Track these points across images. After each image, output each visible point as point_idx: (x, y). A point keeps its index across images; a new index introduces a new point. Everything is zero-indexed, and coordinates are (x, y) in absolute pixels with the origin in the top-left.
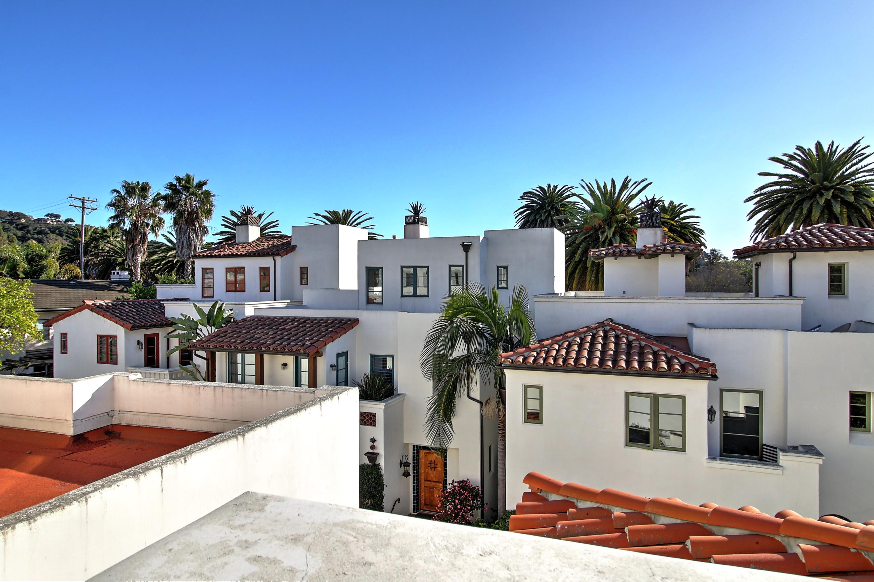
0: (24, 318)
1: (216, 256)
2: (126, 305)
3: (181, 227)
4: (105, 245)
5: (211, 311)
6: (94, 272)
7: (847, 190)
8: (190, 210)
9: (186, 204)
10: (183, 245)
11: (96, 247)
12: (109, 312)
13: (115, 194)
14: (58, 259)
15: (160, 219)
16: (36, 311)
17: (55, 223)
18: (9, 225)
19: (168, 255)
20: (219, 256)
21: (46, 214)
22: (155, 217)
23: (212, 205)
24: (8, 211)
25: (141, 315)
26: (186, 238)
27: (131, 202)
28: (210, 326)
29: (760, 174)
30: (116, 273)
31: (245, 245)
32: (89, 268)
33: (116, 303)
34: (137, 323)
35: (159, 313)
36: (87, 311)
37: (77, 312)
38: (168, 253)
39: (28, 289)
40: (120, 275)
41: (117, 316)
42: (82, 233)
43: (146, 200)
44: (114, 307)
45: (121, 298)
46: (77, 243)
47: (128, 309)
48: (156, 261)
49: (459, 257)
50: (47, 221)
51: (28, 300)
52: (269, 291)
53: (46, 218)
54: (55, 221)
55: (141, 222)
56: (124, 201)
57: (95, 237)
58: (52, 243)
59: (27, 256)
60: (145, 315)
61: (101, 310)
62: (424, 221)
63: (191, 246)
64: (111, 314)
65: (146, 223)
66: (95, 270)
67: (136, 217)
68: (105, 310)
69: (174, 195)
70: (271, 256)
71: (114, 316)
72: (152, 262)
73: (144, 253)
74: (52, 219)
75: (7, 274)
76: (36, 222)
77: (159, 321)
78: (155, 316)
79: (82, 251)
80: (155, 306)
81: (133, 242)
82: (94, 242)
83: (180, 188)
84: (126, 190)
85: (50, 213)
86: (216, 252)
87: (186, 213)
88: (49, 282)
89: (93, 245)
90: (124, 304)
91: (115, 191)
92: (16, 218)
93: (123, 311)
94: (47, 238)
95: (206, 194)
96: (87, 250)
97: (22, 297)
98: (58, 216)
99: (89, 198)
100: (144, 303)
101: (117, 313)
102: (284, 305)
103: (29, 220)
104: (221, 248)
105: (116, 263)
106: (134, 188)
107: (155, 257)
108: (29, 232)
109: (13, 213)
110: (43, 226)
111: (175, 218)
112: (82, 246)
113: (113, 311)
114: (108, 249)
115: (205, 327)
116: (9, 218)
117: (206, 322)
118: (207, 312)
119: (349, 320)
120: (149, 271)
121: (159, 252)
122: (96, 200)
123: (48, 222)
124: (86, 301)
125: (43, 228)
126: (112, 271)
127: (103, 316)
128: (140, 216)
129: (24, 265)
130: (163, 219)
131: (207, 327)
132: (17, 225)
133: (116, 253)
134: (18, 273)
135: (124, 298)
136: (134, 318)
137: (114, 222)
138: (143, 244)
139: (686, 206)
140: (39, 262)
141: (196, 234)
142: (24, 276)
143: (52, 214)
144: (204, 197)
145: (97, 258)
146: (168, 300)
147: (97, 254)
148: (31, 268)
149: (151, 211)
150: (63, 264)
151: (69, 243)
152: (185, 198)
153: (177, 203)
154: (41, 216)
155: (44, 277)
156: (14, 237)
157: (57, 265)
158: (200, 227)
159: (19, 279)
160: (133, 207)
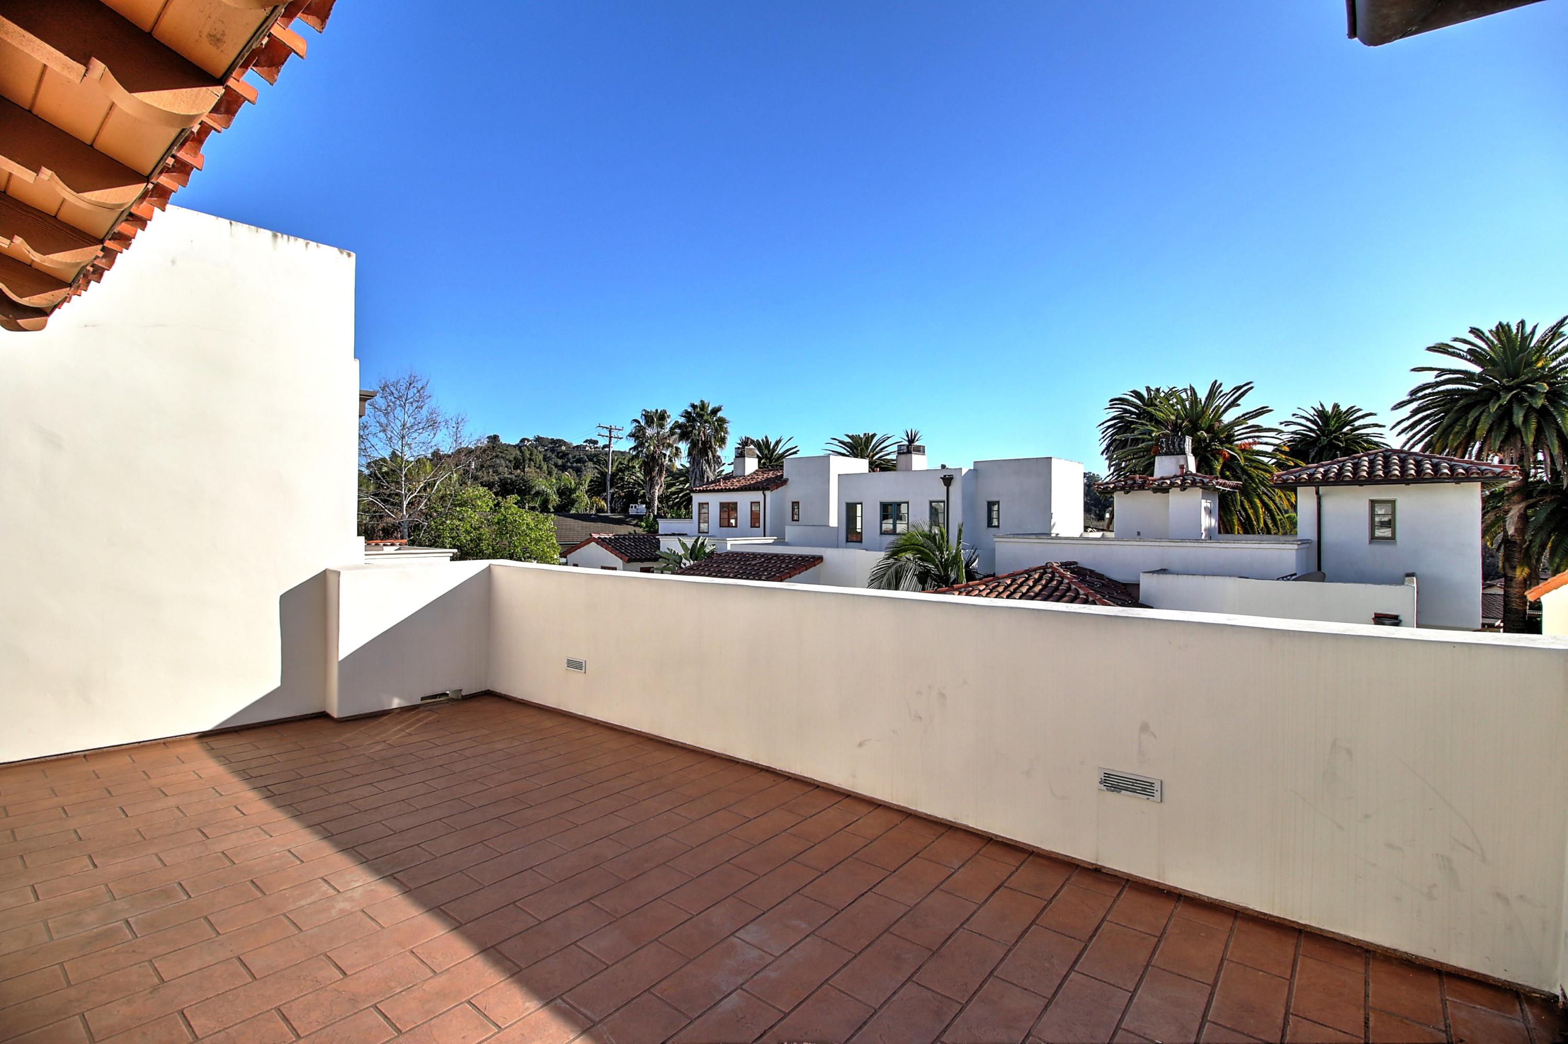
1: (710, 491)
2: (627, 539)
3: (694, 457)
4: (630, 477)
5: (694, 546)
6: (619, 505)
7: (1539, 390)
8: (703, 439)
9: (699, 433)
10: (696, 476)
11: (622, 479)
12: (611, 545)
13: (635, 424)
14: (586, 492)
15: (677, 449)
16: (560, 544)
17: (592, 450)
18: (550, 453)
19: (684, 487)
20: (714, 491)
21: (584, 440)
22: (672, 446)
23: (726, 432)
24: (550, 438)
25: (638, 549)
26: (699, 469)
27: (649, 432)
29: (1414, 370)
30: (634, 507)
31: (741, 478)
32: (615, 502)
33: (619, 538)
34: (634, 556)
35: (655, 547)
36: (593, 544)
37: (586, 545)
38: (685, 484)
39: (554, 523)
40: (637, 509)
41: (617, 549)
42: (609, 464)
43: (664, 429)
44: (616, 540)
45: (633, 532)
46: (604, 474)
47: (628, 543)
48: (673, 493)
49: (939, 492)
52: (759, 527)
53: (585, 444)
54: (592, 447)
55: (658, 453)
56: (643, 431)
57: (621, 468)
58: (587, 472)
59: (557, 490)
60: (642, 549)
61: (604, 543)
62: (920, 450)
63: (704, 478)
64: (613, 547)
65: (663, 454)
67: (654, 448)
68: (608, 543)
69: (688, 424)
70: (760, 490)
71: (614, 549)
72: (670, 495)
73: (661, 486)
74: (591, 445)
75: (539, 507)
76: (576, 449)
78: (650, 551)
79: (608, 483)
80: (652, 541)
81: (651, 475)
82: (620, 474)
83: (695, 415)
84: (645, 419)
85: (589, 439)
86: (711, 487)
87: (700, 442)
88: (577, 517)
89: (618, 477)
91: (635, 421)
92: (557, 445)
93: (623, 545)
94: (585, 466)
95: (721, 421)
96: (613, 483)
98: (595, 442)
99: (615, 427)
100: (643, 537)
101: (618, 546)
102: (771, 541)
103: (569, 447)
104: (719, 482)
105: (637, 497)
106: (652, 417)
107: (673, 489)
108: (568, 460)
109: (554, 441)
110: (581, 453)
111: (689, 448)
112: (609, 478)
113: (615, 545)
114: (632, 481)
116: (550, 446)
117: (688, 556)
118: (690, 547)
119: (813, 557)
120: (667, 504)
121: (677, 484)
122: (621, 427)
123: (587, 448)
124: (594, 535)
125: (581, 456)
126: (631, 505)
127: (606, 549)
128: (658, 446)
129: (555, 499)
130: (679, 448)
132: (558, 453)
133: (639, 485)
134: (549, 507)
135: (636, 533)
136: (632, 551)
137: (634, 454)
138: (660, 476)
139: (1359, 410)
140: (570, 495)
141: (709, 464)
142: (552, 510)
143: (591, 440)
144: (718, 424)
145: (622, 490)
146: (666, 535)
147: (622, 486)
148: (561, 502)
149: (668, 441)
150: (590, 498)
151: (598, 473)
152: (699, 427)
153: (691, 432)
154: (580, 442)
155: (573, 512)
156: (554, 467)
157: (586, 498)
158: (714, 456)
159: (546, 512)
160: (651, 437)
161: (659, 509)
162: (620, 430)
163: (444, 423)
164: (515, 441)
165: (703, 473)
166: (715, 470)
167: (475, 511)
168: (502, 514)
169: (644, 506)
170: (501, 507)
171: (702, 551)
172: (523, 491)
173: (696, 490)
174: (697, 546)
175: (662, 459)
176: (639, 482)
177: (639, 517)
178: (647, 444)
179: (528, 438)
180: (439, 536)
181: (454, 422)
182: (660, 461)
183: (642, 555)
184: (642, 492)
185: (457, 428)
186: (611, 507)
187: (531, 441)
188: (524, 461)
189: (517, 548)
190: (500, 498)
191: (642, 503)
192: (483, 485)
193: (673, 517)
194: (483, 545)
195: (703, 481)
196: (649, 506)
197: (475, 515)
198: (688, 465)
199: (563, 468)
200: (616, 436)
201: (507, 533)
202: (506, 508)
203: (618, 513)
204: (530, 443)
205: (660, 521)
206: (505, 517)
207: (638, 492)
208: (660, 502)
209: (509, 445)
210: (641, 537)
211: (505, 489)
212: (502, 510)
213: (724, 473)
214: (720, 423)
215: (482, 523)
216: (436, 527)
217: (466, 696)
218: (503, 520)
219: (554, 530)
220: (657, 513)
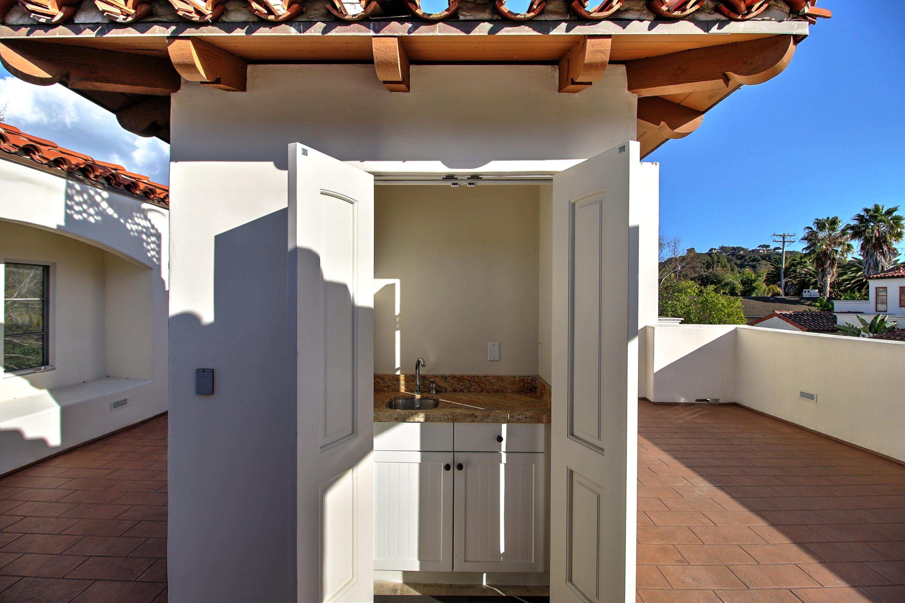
0: (737, 321)
1: (888, 277)
2: (805, 315)
3: (868, 251)
4: (802, 269)
5: (873, 322)
6: (792, 290)
8: (877, 235)
9: (873, 231)
10: (869, 266)
11: (794, 271)
12: (791, 319)
13: (807, 231)
14: (764, 281)
15: (849, 246)
16: (746, 318)
17: (766, 252)
18: (732, 257)
19: (857, 275)
20: (893, 277)
21: (759, 245)
22: (844, 244)
24: (731, 246)
25: (816, 323)
26: (873, 260)
27: (821, 235)
28: (872, 333)
30: (807, 292)
32: (788, 288)
33: (798, 314)
34: (812, 327)
35: (831, 322)
36: (775, 318)
37: (770, 318)
38: (857, 273)
39: (740, 303)
40: (810, 293)
41: (797, 322)
42: (783, 261)
43: (835, 231)
44: (795, 316)
45: (808, 310)
46: (778, 269)
47: (806, 317)
48: (846, 280)
50: (759, 251)
51: (740, 310)
53: (759, 248)
54: (765, 250)
55: (830, 250)
56: (815, 235)
57: (793, 263)
58: (763, 267)
59: (742, 281)
60: (820, 322)
61: (785, 317)
63: (879, 267)
64: (793, 320)
65: (835, 250)
66: (793, 289)
67: (826, 246)
68: (788, 318)
69: (860, 225)
71: (794, 322)
72: (843, 281)
73: (833, 275)
74: (763, 249)
75: (729, 293)
76: (751, 252)
77: (831, 328)
78: (828, 324)
79: (782, 275)
80: (829, 317)
81: (823, 267)
82: (793, 267)
83: (868, 217)
84: (817, 225)
85: (762, 244)
86: (890, 274)
87: (874, 238)
88: (757, 299)
89: (791, 270)
90: (804, 314)
91: (808, 227)
92: (737, 251)
93: (802, 319)
94: (760, 264)
95: (897, 219)
96: (787, 274)
97: (736, 308)
98: (768, 246)
99: (788, 234)
100: (820, 314)
101: (797, 320)
103: (746, 252)
104: (897, 270)
105: (810, 284)
106: (824, 223)
107: (845, 277)
108: (746, 260)
109: (734, 248)
110: (756, 255)
111: (862, 244)
112: (783, 271)
113: (795, 319)
114: (804, 272)
115: (867, 334)
116: (732, 252)
117: (868, 330)
118: (869, 322)
120: (839, 289)
121: (851, 272)
122: (795, 234)
124: (775, 311)
125: (756, 257)
126: (804, 290)
127: (787, 321)
128: (830, 245)
129: (740, 287)
130: (851, 245)
131: (869, 334)
132: (737, 256)
133: (811, 275)
134: (737, 292)
135: (810, 311)
136: (810, 324)
137: (807, 252)
138: (832, 267)
140: (751, 284)
141: (884, 256)
142: (739, 294)
143: (764, 245)
144: (894, 222)
145: (795, 279)
146: (842, 313)
147: (795, 276)
148: (744, 289)
149: (840, 240)
150: (768, 285)
151: (773, 268)
152: (872, 226)
153: (865, 231)
154: (755, 247)
155: (754, 295)
156: (734, 265)
157: (764, 286)
158: (889, 249)
159: (736, 296)
160: (823, 239)
161: (830, 293)
162: (792, 236)
163: (667, 245)
164: (706, 251)
165: (877, 264)
166: (890, 260)
167: (686, 296)
168: (704, 297)
169: (817, 291)
170: (703, 293)
171: (882, 326)
172: (716, 281)
173: (873, 277)
174: (876, 322)
175: (833, 254)
176: (810, 273)
177: (815, 300)
178: (819, 244)
179: (714, 248)
180: (664, 310)
181: (673, 243)
182: (832, 256)
183: (820, 327)
184: (813, 280)
185: (675, 246)
186: (785, 292)
187: (717, 250)
188: (713, 263)
189: (715, 319)
190: (703, 287)
191: (814, 288)
192: (691, 279)
193: (847, 299)
194: (692, 316)
195: (878, 270)
196: (822, 290)
197: (687, 298)
198: (861, 258)
199: (742, 266)
200: (789, 241)
201: (708, 309)
202: (707, 294)
203: (791, 296)
204: (716, 251)
205: (836, 303)
206: (707, 299)
207: (809, 280)
208: (831, 287)
209: (702, 254)
210: (818, 314)
211: (704, 281)
212: (705, 294)
213: (899, 262)
214: (895, 221)
215: (691, 303)
216: (663, 305)
217: (722, 403)
218: (705, 301)
219: (742, 307)
220: (829, 296)
